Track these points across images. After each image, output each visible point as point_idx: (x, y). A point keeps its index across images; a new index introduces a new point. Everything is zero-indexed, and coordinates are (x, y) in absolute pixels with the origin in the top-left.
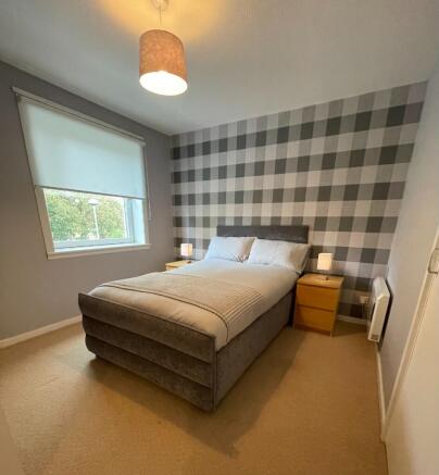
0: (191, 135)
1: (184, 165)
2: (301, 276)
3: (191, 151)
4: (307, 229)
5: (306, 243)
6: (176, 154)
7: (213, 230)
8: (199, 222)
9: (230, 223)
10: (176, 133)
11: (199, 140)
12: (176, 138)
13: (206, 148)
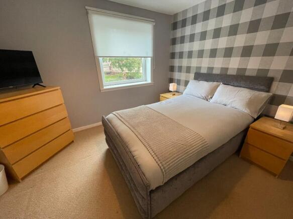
0: (185, 12)
1: (179, 33)
2: (255, 120)
3: (184, 23)
4: (272, 80)
5: (268, 91)
6: (175, 26)
7: (192, 75)
8: (184, 69)
9: (204, 71)
10: (176, 13)
11: (190, 15)
12: (176, 15)
13: (194, 20)
